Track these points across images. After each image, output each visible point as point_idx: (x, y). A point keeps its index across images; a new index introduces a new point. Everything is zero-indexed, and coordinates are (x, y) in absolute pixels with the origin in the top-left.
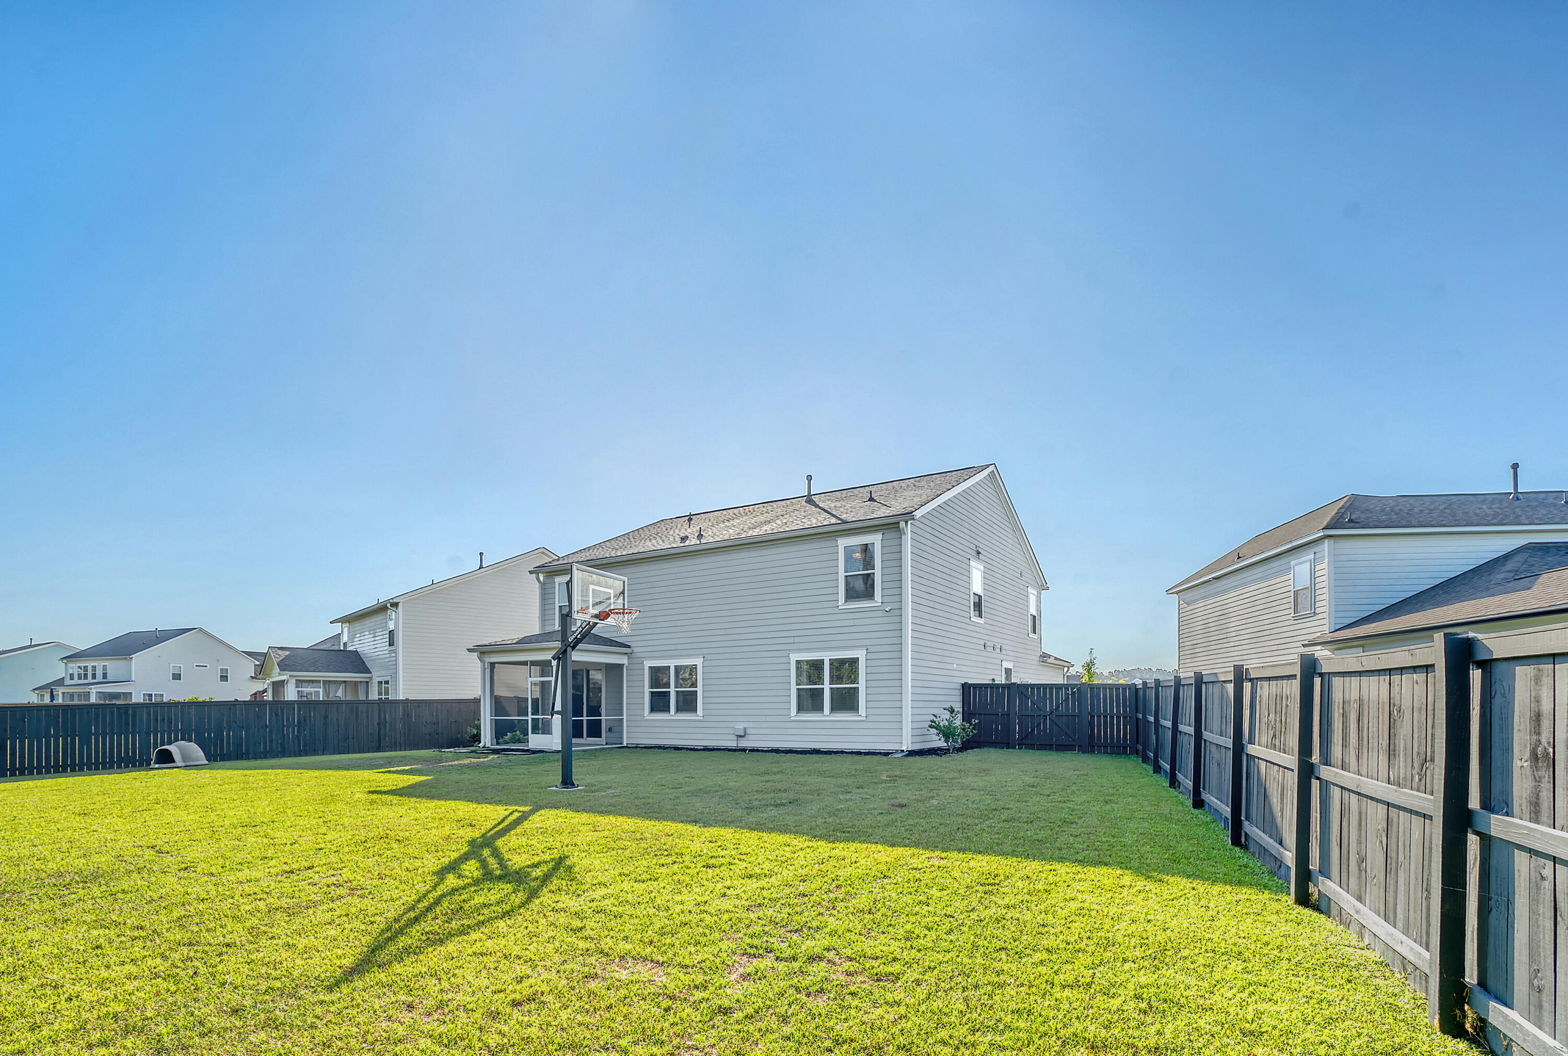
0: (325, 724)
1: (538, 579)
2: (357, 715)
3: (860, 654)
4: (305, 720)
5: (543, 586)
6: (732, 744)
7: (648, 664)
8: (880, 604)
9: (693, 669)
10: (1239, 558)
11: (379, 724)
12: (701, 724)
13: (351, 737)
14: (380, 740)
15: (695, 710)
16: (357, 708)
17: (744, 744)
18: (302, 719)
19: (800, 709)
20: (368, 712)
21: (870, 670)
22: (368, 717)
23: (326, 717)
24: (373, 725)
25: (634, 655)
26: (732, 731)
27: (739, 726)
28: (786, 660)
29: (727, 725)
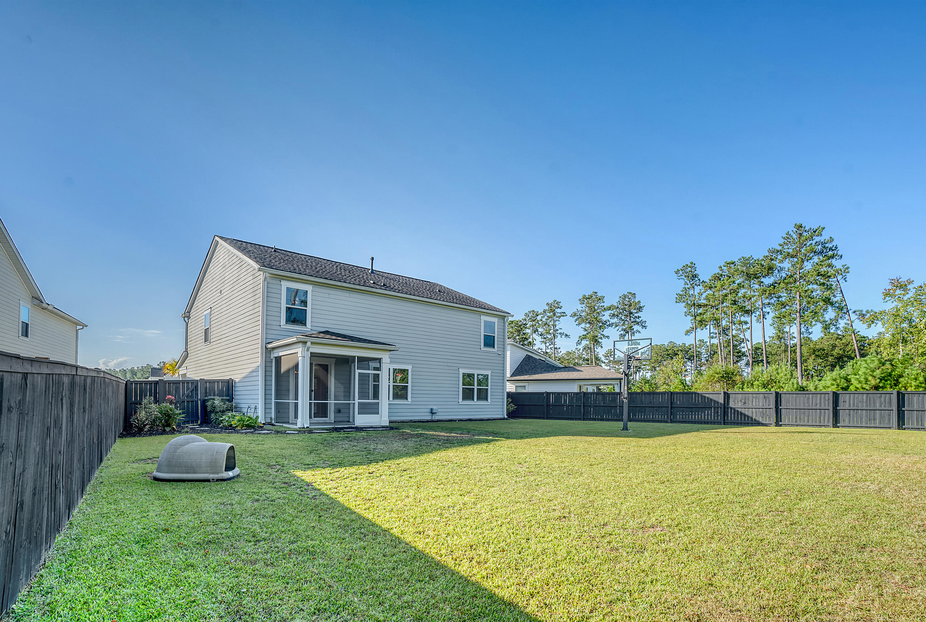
3: (489, 373)
6: (429, 418)
9: (406, 372)
12: (409, 407)
15: (407, 398)
17: (436, 417)
19: (463, 399)
21: (492, 381)
26: (429, 411)
27: (434, 407)
28: (457, 372)
29: (426, 407)
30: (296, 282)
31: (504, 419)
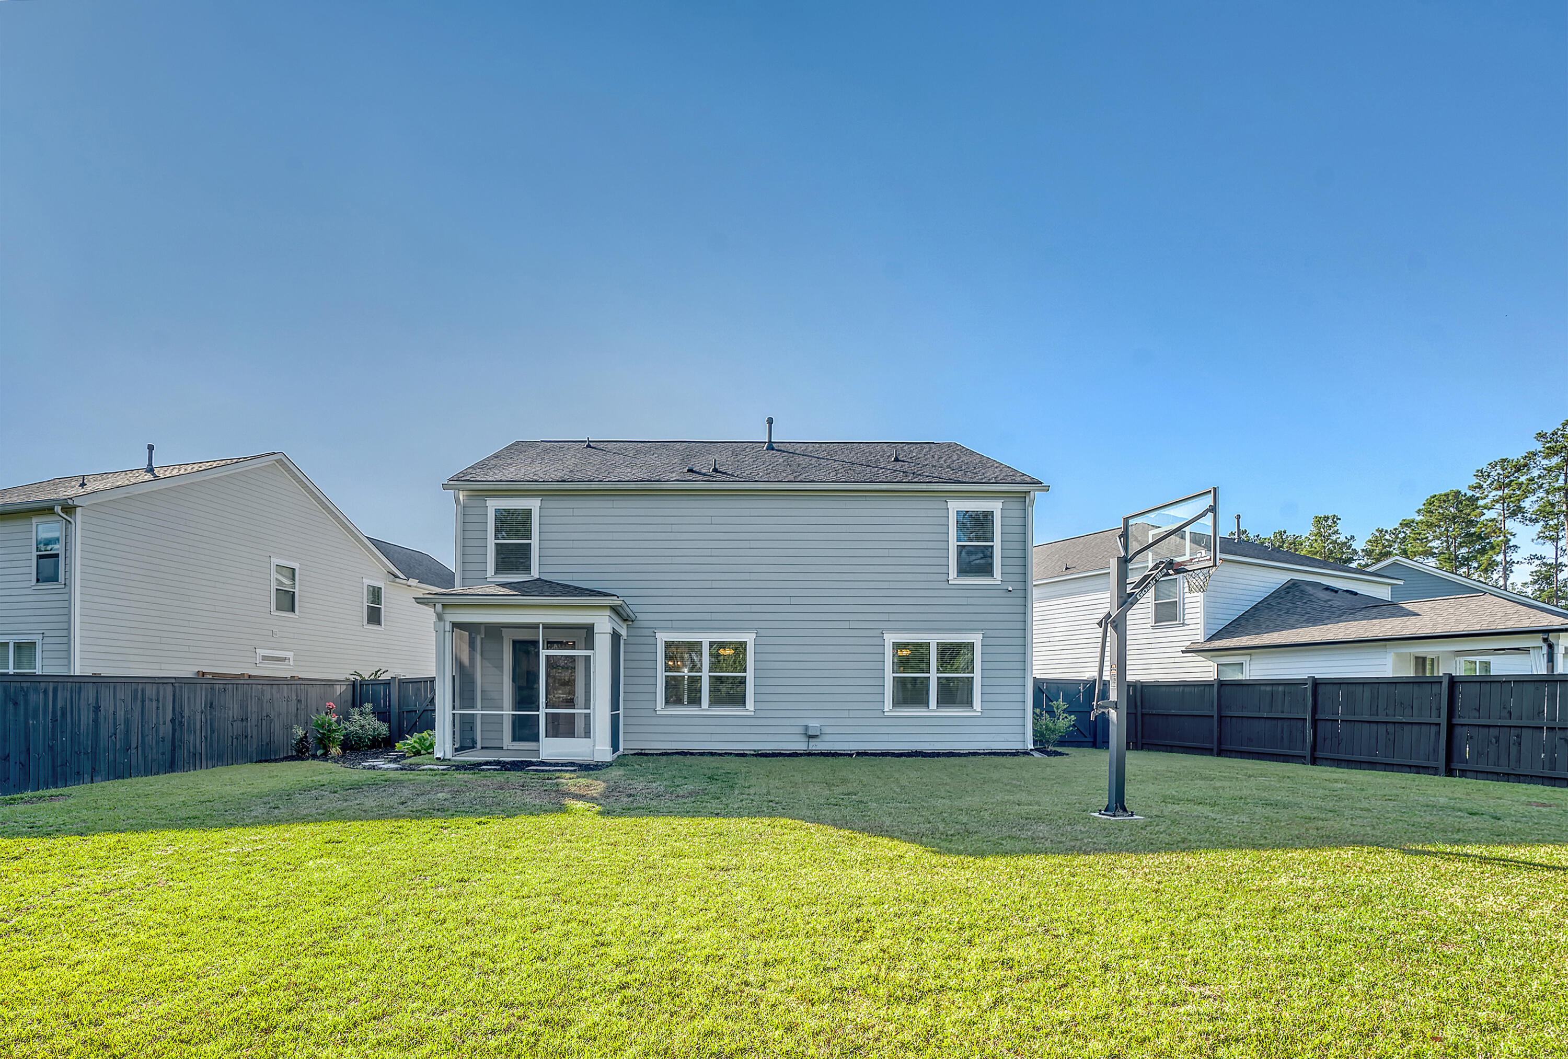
0: (96, 721)
1: (457, 500)
2: (143, 701)
3: (976, 639)
4: (64, 714)
5: (465, 513)
6: (801, 746)
7: (663, 637)
8: (1000, 583)
9: (740, 647)
10: (1067, 569)
11: (173, 721)
12: (749, 722)
13: (134, 745)
14: (174, 750)
15: (744, 703)
16: (143, 691)
17: (817, 746)
18: (59, 713)
19: (897, 703)
20: (158, 700)
21: (987, 658)
22: (158, 708)
23: (97, 709)
24: (164, 723)
25: (636, 624)
26: (801, 730)
27: (813, 724)
28: (877, 641)
29: (793, 722)
30: (512, 496)
31: (1026, 753)
